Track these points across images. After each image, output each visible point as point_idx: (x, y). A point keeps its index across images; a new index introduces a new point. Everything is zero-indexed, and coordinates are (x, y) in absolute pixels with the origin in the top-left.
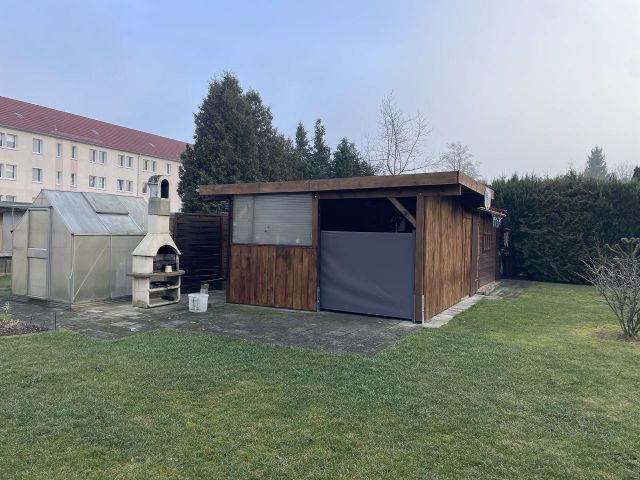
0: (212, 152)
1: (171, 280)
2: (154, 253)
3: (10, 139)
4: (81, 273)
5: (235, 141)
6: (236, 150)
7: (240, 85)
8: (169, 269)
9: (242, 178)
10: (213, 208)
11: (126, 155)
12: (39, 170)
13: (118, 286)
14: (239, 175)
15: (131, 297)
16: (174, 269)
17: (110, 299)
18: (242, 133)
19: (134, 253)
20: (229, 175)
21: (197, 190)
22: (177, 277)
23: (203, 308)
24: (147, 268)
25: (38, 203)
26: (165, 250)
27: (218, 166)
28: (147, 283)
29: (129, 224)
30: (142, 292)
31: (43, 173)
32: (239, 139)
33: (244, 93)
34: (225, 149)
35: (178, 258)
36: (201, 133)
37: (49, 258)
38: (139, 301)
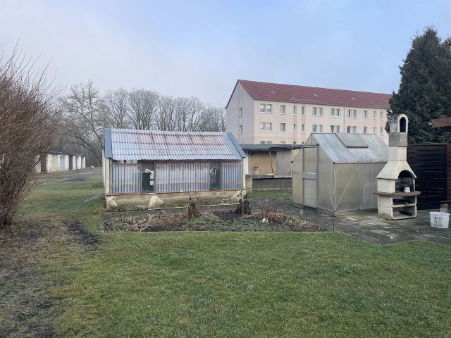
0: (416, 94)
1: (408, 199)
2: (396, 177)
3: (268, 107)
4: (340, 190)
5: (437, 82)
6: (438, 90)
7: (438, 35)
8: (407, 190)
9: (444, 113)
10: (419, 140)
11: (336, 108)
12: (284, 124)
13: (364, 201)
14: (442, 110)
15: (377, 210)
16: (412, 190)
17: (359, 210)
18: (444, 74)
19: (379, 176)
20: (432, 111)
21: (430, 124)
22: (413, 197)
23: (445, 225)
24: (391, 188)
25: (309, 142)
26: (404, 174)
27: (422, 105)
28: (391, 201)
29: (369, 155)
30: (387, 207)
31: (286, 126)
32: (441, 80)
33: (442, 41)
34: (429, 91)
35: (414, 181)
36: (406, 80)
37: (317, 179)
38: (384, 214)
